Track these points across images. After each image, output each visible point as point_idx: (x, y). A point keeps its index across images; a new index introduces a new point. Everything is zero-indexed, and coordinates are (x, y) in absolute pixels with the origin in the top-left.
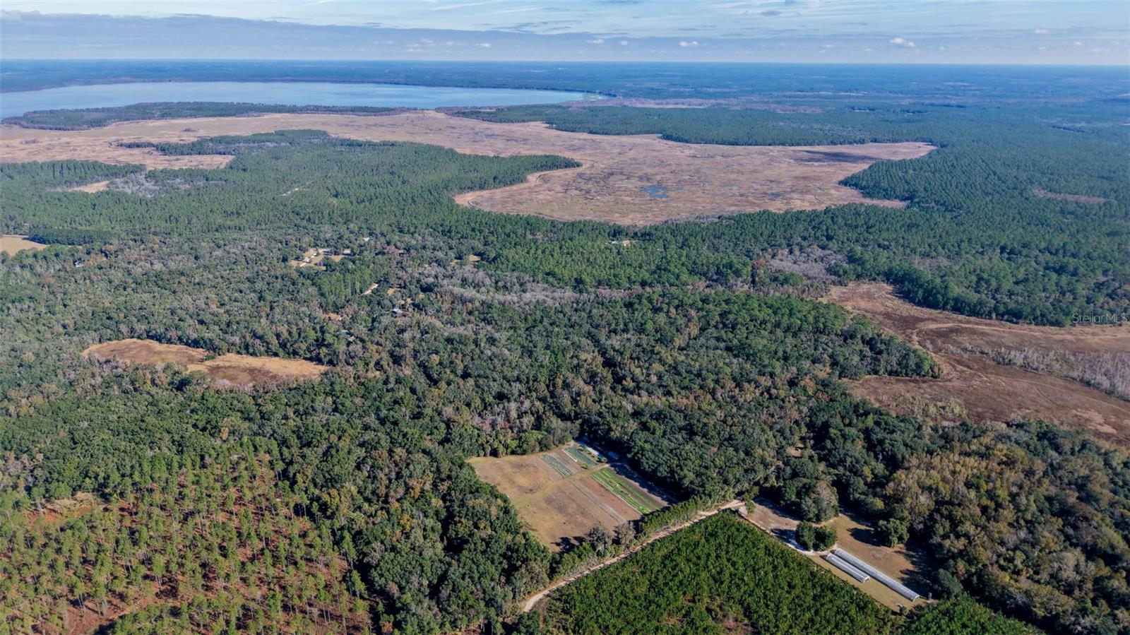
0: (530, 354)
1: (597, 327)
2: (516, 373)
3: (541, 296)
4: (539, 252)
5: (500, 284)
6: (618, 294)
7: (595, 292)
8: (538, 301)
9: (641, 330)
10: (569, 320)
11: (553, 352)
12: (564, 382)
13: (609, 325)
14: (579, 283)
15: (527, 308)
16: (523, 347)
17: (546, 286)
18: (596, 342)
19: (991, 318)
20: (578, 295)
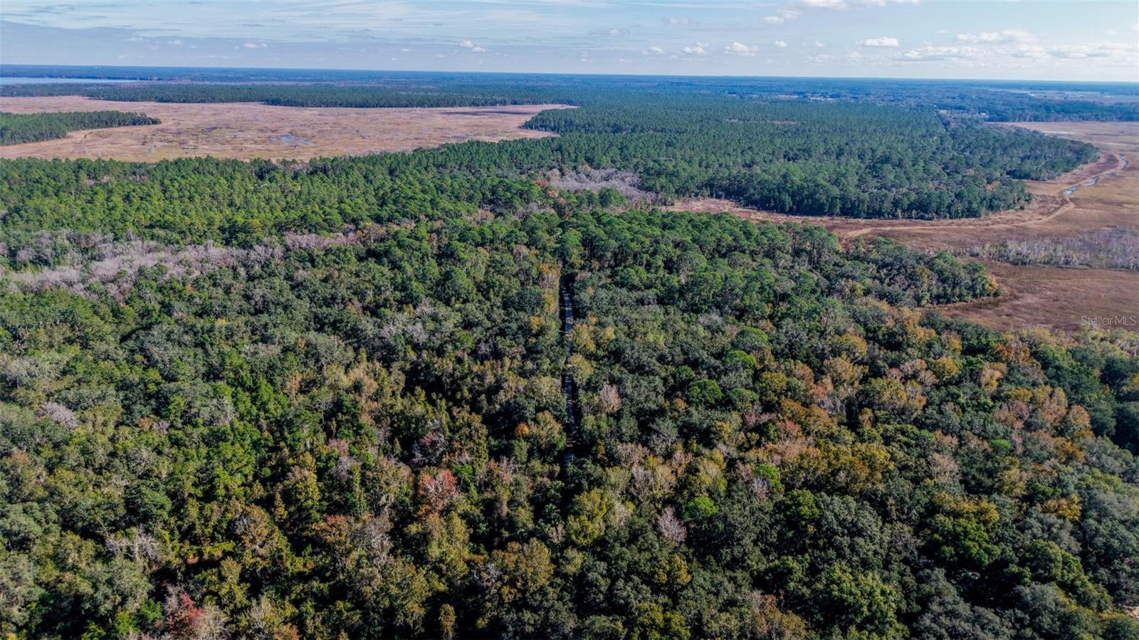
0: (160, 405)
1: (330, 301)
2: (116, 488)
3: (149, 262)
4: (117, 199)
5: (23, 255)
6: (335, 240)
7: (282, 243)
8: (141, 271)
9: (443, 291)
10: (248, 298)
11: (238, 383)
12: (321, 473)
13: (361, 294)
14: (231, 234)
15: (113, 289)
16: (124, 386)
17: (153, 243)
18: (353, 336)
19: (895, 217)
20: (241, 252)
